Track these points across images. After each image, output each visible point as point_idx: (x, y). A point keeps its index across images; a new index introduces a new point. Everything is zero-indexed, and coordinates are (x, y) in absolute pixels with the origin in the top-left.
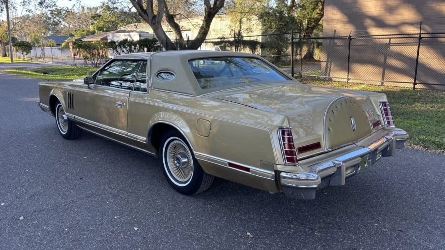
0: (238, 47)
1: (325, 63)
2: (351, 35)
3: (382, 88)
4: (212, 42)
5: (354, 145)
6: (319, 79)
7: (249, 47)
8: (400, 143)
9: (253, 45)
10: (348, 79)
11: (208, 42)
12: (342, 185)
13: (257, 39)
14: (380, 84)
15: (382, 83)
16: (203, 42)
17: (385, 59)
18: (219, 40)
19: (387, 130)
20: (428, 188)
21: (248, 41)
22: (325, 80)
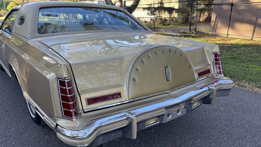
0: (160, 11)
1: (214, 23)
2: (233, 2)
3: (251, 42)
4: (143, 8)
5: (167, 94)
6: (208, 35)
7: (168, 12)
8: (224, 91)
9: (170, 10)
10: (228, 35)
11: (140, 8)
12: (133, 138)
13: (173, 7)
14: (251, 39)
15: (252, 38)
16: (136, 8)
17: (257, 20)
18: (148, 6)
19: (215, 78)
20: (247, 132)
21: (167, 8)
22: (212, 36)
